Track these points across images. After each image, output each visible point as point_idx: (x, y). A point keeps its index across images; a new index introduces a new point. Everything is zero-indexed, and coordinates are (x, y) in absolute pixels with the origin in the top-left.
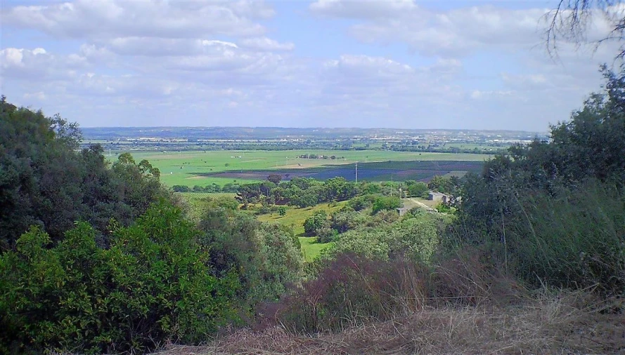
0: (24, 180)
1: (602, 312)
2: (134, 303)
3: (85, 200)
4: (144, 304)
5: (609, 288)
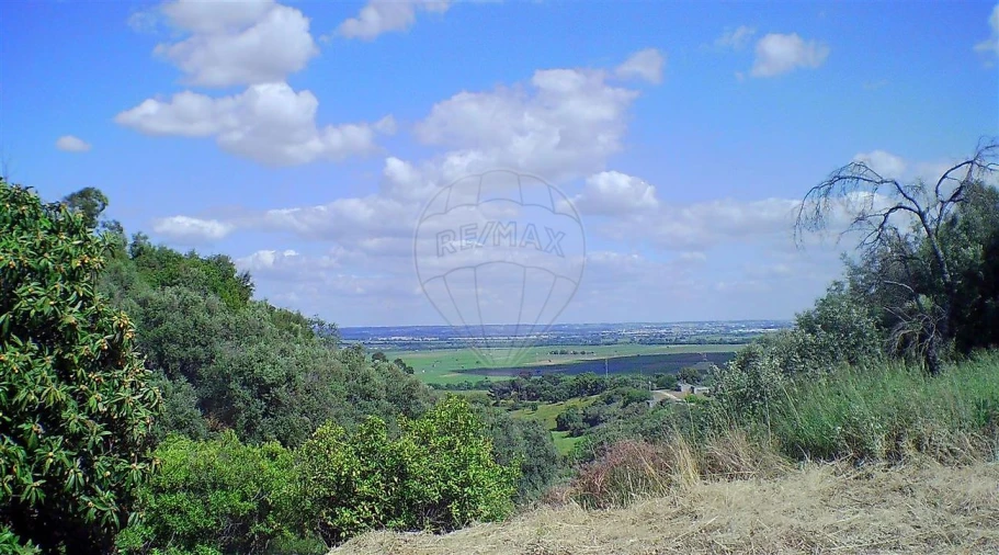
0: (290, 378)
1: (856, 478)
2: (428, 490)
4: (435, 491)
5: (862, 458)
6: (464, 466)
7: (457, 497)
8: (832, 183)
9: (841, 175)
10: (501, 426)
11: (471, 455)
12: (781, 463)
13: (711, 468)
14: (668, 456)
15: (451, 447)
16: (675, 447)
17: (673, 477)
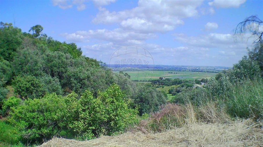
0: (88, 77)
3: (106, 83)
5: (258, 118)
6: (116, 109)
7: (113, 120)
8: (246, 21)
9: (249, 19)
11: (119, 105)
12: (227, 117)
13: (201, 117)
14: (185, 111)
15: (113, 102)
16: (188, 108)
17: (186, 120)
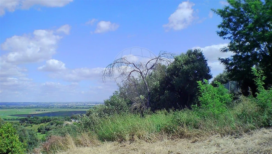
1: (121, 146)
4: (5, 149)
5: (122, 141)
6: (12, 142)
7: (10, 151)
8: (114, 64)
9: (117, 61)
10: (22, 131)
11: (13, 139)
12: (99, 142)
13: (79, 144)
14: (66, 140)
15: (8, 137)
16: (68, 138)
17: (68, 146)
